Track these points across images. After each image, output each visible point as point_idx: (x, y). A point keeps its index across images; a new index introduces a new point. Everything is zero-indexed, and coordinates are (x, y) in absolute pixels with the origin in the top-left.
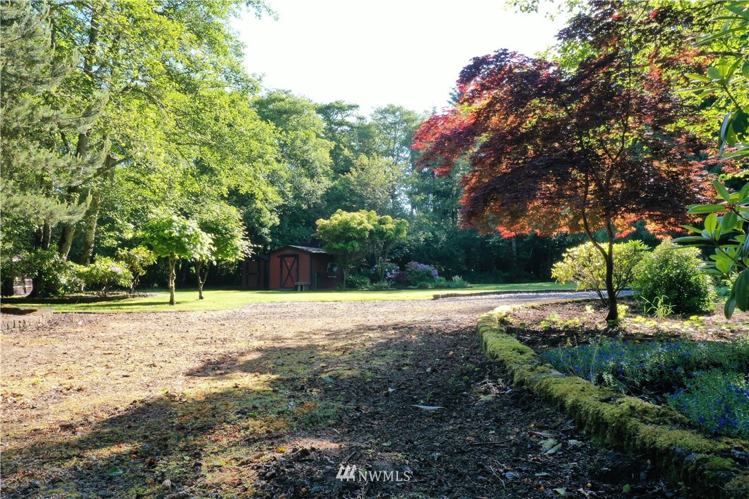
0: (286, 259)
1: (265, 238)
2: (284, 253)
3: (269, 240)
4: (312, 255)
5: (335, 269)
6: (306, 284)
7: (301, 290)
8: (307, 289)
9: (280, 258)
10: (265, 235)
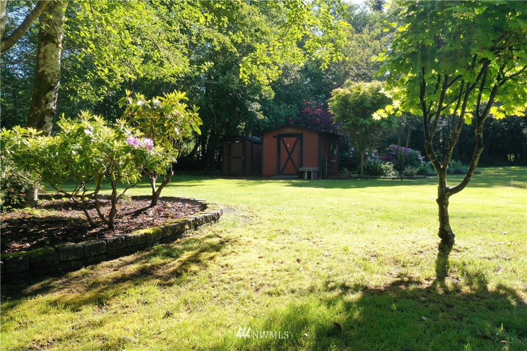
0: (284, 139)
1: (256, 114)
2: (282, 132)
3: (260, 116)
4: (321, 135)
5: (335, 152)
6: (315, 170)
7: (309, 178)
8: (316, 176)
9: (276, 138)
10: (256, 111)
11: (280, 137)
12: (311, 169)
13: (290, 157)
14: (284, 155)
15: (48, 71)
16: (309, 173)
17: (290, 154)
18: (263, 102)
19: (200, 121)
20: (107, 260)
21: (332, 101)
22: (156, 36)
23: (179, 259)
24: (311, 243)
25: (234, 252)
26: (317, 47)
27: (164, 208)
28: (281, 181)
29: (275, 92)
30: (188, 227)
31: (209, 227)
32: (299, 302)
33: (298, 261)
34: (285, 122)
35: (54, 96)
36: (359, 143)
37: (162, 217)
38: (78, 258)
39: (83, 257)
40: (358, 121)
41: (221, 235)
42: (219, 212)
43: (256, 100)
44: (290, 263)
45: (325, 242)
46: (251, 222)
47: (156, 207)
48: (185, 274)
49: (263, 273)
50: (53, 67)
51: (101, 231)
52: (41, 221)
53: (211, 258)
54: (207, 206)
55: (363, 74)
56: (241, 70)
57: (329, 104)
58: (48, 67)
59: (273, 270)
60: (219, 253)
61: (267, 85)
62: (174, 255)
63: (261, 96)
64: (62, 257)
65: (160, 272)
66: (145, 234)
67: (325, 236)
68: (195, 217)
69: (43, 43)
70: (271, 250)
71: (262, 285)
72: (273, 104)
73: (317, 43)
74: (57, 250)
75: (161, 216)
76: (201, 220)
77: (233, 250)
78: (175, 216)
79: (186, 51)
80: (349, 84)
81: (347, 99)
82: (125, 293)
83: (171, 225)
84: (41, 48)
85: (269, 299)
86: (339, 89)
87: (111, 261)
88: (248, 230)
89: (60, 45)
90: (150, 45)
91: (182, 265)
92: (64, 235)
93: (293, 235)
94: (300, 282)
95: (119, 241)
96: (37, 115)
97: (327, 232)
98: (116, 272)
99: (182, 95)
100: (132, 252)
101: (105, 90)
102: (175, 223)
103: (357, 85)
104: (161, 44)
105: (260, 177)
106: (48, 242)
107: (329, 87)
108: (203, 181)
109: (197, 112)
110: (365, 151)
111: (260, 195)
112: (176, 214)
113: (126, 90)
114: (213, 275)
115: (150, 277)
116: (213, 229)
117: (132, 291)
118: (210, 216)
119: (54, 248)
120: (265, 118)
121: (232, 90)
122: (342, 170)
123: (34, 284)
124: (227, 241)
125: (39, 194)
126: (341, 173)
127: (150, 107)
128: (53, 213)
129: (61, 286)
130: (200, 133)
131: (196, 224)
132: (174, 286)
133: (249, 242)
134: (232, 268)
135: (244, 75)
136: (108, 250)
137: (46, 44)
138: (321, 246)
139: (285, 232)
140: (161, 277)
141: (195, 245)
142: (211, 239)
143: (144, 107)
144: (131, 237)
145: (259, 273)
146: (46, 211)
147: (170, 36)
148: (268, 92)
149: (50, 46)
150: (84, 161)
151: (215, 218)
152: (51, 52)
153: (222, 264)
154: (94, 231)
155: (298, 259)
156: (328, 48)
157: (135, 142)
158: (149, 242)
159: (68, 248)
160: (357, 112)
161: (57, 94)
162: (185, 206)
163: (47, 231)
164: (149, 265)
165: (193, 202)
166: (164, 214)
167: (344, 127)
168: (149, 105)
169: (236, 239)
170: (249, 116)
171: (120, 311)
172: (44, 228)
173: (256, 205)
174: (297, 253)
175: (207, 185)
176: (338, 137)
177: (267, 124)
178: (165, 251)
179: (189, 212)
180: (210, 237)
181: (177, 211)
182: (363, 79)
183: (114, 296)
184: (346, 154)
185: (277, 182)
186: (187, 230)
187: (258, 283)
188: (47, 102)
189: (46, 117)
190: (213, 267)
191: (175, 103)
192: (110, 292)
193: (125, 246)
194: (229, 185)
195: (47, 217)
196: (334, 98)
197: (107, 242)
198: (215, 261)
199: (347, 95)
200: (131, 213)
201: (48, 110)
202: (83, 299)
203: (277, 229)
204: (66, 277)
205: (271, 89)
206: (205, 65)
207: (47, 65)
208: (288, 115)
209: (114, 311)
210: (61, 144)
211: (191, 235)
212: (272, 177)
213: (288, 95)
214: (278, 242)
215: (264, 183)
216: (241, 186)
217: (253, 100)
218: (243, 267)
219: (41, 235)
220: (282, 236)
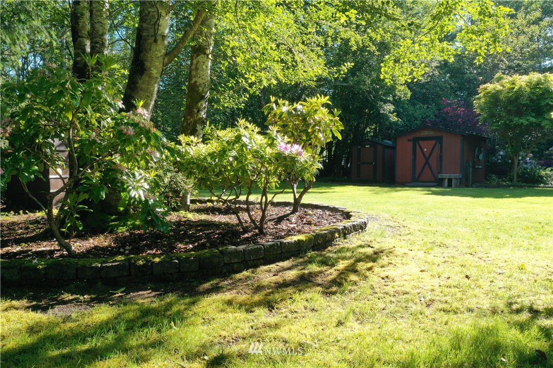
0: (420, 142)
1: (389, 116)
2: (418, 135)
3: (394, 118)
4: (465, 138)
5: (481, 157)
6: (457, 177)
7: (450, 186)
8: (458, 183)
9: (412, 142)
10: (389, 113)
11: (416, 141)
12: (453, 176)
13: (427, 163)
14: (420, 160)
15: (200, 81)
16: (450, 180)
17: (427, 159)
18: (397, 102)
19: (341, 126)
20: (265, 264)
21: (479, 99)
22: (291, 40)
23: (335, 268)
24: (476, 259)
25: (391, 263)
26: (471, 39)
27: (306, 215)
28: (419, 189)
29: (411, 91)
30: (338, 236)
31: (357, 236)
32: (484, 323)
33: (467, 277)
34: (421, 124)
35: (204, 105)
36: (512, 146)
37: (304, 224)
38: (239, 261)
39: (244, 261)
40: (511, 121)
41: (372, 245)
42: (366, 220)
43: (389, 101)
44: (457, 278)
45: (493, 258)
46: (399, 233)
47: (297, 214)
48: (345, 284)
49: (431, 288)
50: (204, 77)
51: (253, 235)
52: (195, 224)
53: (370, 269)
54: (350, 213)
55: (516, 66)
56: (382, 70)
57: (474, 102)
58: (199, 77)
59: (440, 286)
60: (375, 263)
61: (401, 85)
62: (330, 263)
63: (394, 96)
64: (227, 259)
65: (319, 280)
66: (298, 240)
67: (491, 252)
68: (344, 225)
69: (195, 55)
70: (431, 263)
71: (432, 301)
72: (407, 104)
73: (471, 34)
74: (221, 252)
75: (304, 222)
76: (349, 228)
77: (390, 261)
78: (318, 224)
79: (321, 53)
80: (499, 79)
81: (498, 96)
82: (291, 298)
83: (322, 232)
84: (193, 60)
85: (445, 317)
86: (488, 85)
87: (268, 266)
88: (399, 241)
89: (210, 56)
90: (285, 49)
91: (340, 274)
92: (220, 238)
93: (451, 248)
94: (477, 301)
95: (275, 246)
96: (189, 124)
97: (492, 247)
98: (276, 277)
99: (325, 100)
100: (287, 258)
101: (247, 98)
102: (325, 230)
103: (511, 79)
104: (297, 48)
105: (393, 184)
106: (208, 245)
107: (473, 83)
108: (333, 187)
109: (338, 116)
110: (519, 155)
111: (399, 204)
112: (319, 222)
113: (271, 97)
114: (374, 286)
115: (310, 284)
116: (362, 239)
117: (297, 296)
118: (358, 225)
119: (219, 250)
120: (399, 120)
121: (363, 91)
122: (490, 177)
123: (204, 283)
124: (382, 252)
125: (192, 199)
126: (488, 180)
127: (294, 113)
128: (204, 217)
129: (229, 287)
130: (340, 138)
131: (345, 233)
132: (338, 295)
133: (405, 254)
134: (393, 281)
135: (386, 75)
136: (265, 255)
137: (197, 56)
138: (490, 262)
139: (442, 245)
140: (320, 285)
141: (348, 254)
142: (363, 249)
143: (289, 113)
144: (286, 243)
145: (425, 288)
146: (197, 215)
147: (305, 39)
148: (404, 93)
149: (201, 58)
150: (240, 168)
151: (362, 227)
152: (202, 63)
153: (382, 276)
154: (246, 235)
155: (467, 276)
156: (485, 39)
157: (286, 148)
158: (302, 249)
159: (232, 251)
160: (510, 110)
161: (207, 103)
162: (326, 213)
163: (205, 233)
164: (306, 272)
165: (334, 210)
166: (306, 221)
167: (494, 128)
168: (293, 111)
169: (391, 250)
170: (380, 118)
171: (290, 316)
172: (200, 231)
173: (399, 214)
174: (464, 270)
175: (338, 192)
176: (485, 139)
177: (401, 127)
178: (319, 259)
179: (332, 220)
180: (361, 246)
181: (318, 218)
182: (516, 72)
183: (281, 300)
184: (493, 158)
185: (414, 190)
186: (337, 238)
187: (427, 298)
188: (198, 111)
189: (198, 125)
190: (374, 279)
191: (317, 108)
192: (277, 296)
193: (280, 252)
194: (361, 192)
195: (199, 221)
196: (481, 95)
197: (264, 247)
198: (373, 272)
199: (498, 91)
200: (274, 220)
201: (200, 119)
202: (253, 301)
203: (432, 241)
204: (231, 279)
205: (407, 89)
206: (345, 66)
207: (199, 76)
208: (424, 116)
209: (285, 315)
210: (220, 151)
211: (341, 243)
212: (407, 185)
213: (424, 94)
214: (437, 255)
215: (400, 190)
216: (375, 193)
217: (386, 102)
218: (406, 280)
219: (200, 238)
220: (439, 249)
